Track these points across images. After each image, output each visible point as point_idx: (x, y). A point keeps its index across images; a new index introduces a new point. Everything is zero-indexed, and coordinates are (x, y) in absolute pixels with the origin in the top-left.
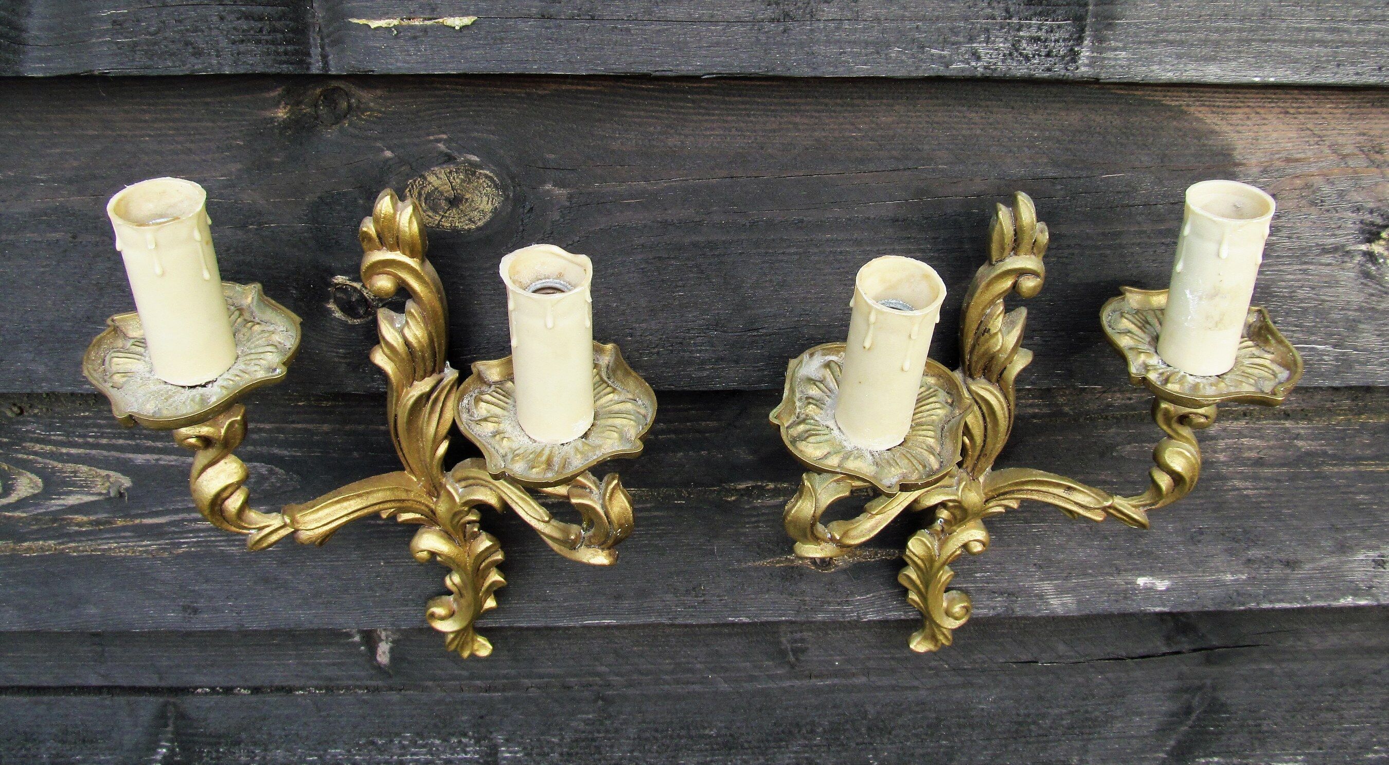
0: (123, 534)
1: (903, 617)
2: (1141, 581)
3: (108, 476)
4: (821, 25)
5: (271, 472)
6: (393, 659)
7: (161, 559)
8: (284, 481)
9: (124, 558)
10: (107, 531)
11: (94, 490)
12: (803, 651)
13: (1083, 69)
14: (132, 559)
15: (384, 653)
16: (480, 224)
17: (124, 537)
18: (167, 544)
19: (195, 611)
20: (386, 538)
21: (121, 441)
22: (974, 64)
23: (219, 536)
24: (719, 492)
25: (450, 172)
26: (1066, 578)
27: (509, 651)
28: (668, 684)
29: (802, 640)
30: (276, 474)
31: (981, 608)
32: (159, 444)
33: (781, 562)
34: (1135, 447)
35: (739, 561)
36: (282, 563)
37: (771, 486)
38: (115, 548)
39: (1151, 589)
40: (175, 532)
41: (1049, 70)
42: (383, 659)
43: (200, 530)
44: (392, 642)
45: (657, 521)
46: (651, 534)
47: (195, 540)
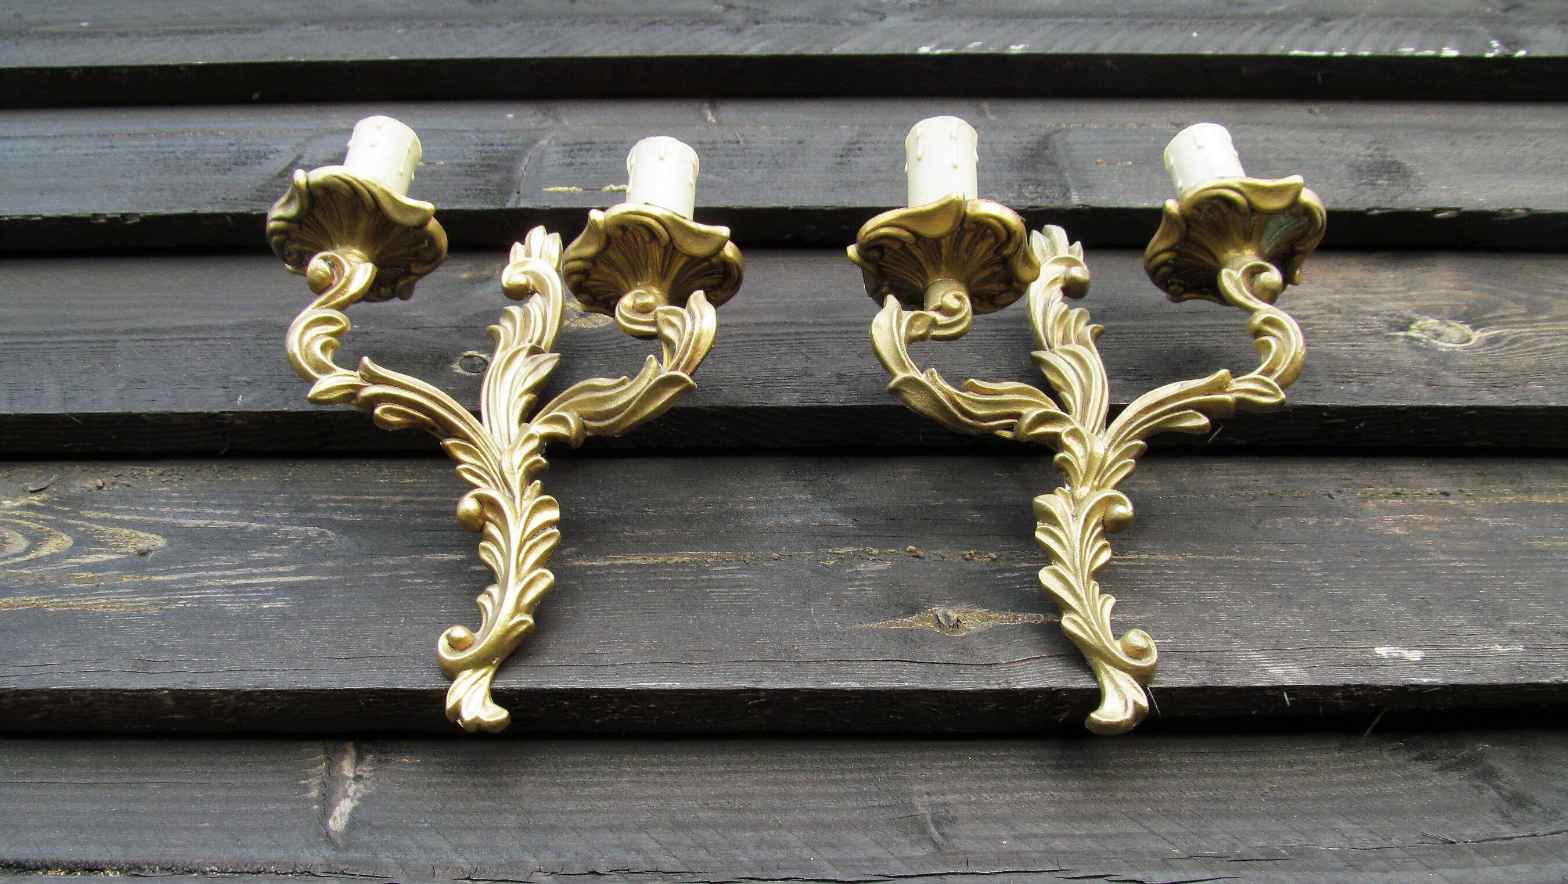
2: (1382, 651)
3: (147, 537)
6: (351, 824)
8: (330, 543)
9: (104, 614)
11: (123, 550)
12: (952, 821)
13: (1076, 202)
15: (342, 813)
23: (227, 593)
24: (815, 555)
29: (947, 805)
30: (326, 536)
32: (219, 511)
33: (896, 625)
35: (842, 623)
39: (1400, 658)
42: (337, 822)
43: (210, 587)
44: (360, 799)
45: (741, 583)
46: (735, 595)
47: (197, 596)
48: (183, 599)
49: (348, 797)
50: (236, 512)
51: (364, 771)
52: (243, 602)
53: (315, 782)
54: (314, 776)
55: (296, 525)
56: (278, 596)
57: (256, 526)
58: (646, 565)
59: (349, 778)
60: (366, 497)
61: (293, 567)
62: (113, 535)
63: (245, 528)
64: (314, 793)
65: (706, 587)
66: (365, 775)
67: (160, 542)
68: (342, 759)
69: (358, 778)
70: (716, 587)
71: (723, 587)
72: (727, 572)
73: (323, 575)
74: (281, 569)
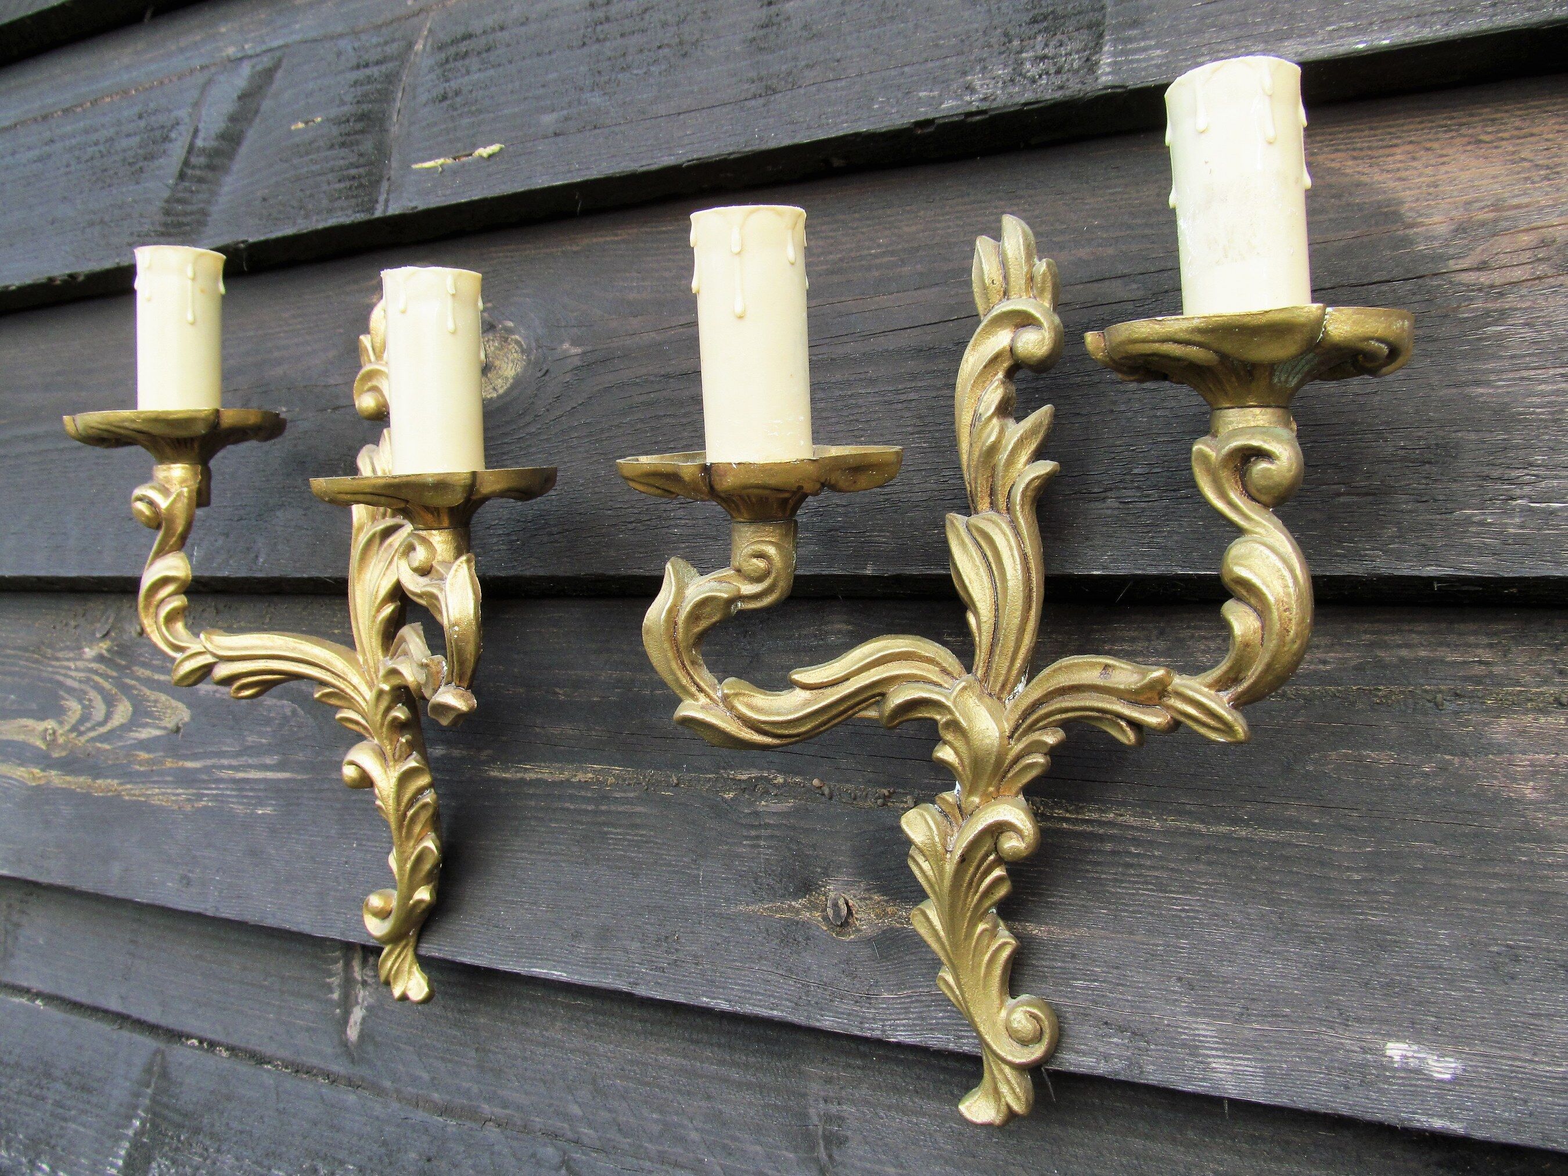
0: (166, 778)
1: (951, 1046)
2: (1396, 1050)
4: (802, 91)
5: (294, 713)
6: (362, 1036)
7: (184, 813)
8: (301, 726)
9: (159, 807)
10: (157, 773)
11: (163, 724)
12: (842, 1141)
13: (1104, 79)
14: (164, 810)
15: (356, 1023)
16: (501, 391)
17: (166, 782)
18: (193, 794)
19: (189, 883)
22: (968, 98)
24: (715, 781)
25: (488, 341)
26: (1239, 1019)
27: (477, 1050)
28: (650, 1160)
29: (841, 1119)
31: (1085, 1054)
33: (783, 911)
34: (1345, 755)
35: (727, 900)
37: (780, 780)
38: (156, 794)
39: (1417, 1071)
40: (203, 781)
41: (1061, 88)
42: (353, 1033)
43: (222, 781)
44: (367, 1009)
45: (638, 821)
46: (629, 840)
47: (214, 792)
49: (359, 1004)
51: (368, 976)
52: (244, 804)
53: (336, 982)
56: (267, 798)
58: (552, 783)
59: (358, 982)
61: (275, 759)
62: (156, 703)
64: (336, 996)
65: (605, 824)
66: (369, 981)
67: (186, 715)
68: (353, 958)
69: (364, 983)
70: (614, 826)
71: (620, 826)
72: (627, 801)
73: (297, 772)
74: (268, 761)
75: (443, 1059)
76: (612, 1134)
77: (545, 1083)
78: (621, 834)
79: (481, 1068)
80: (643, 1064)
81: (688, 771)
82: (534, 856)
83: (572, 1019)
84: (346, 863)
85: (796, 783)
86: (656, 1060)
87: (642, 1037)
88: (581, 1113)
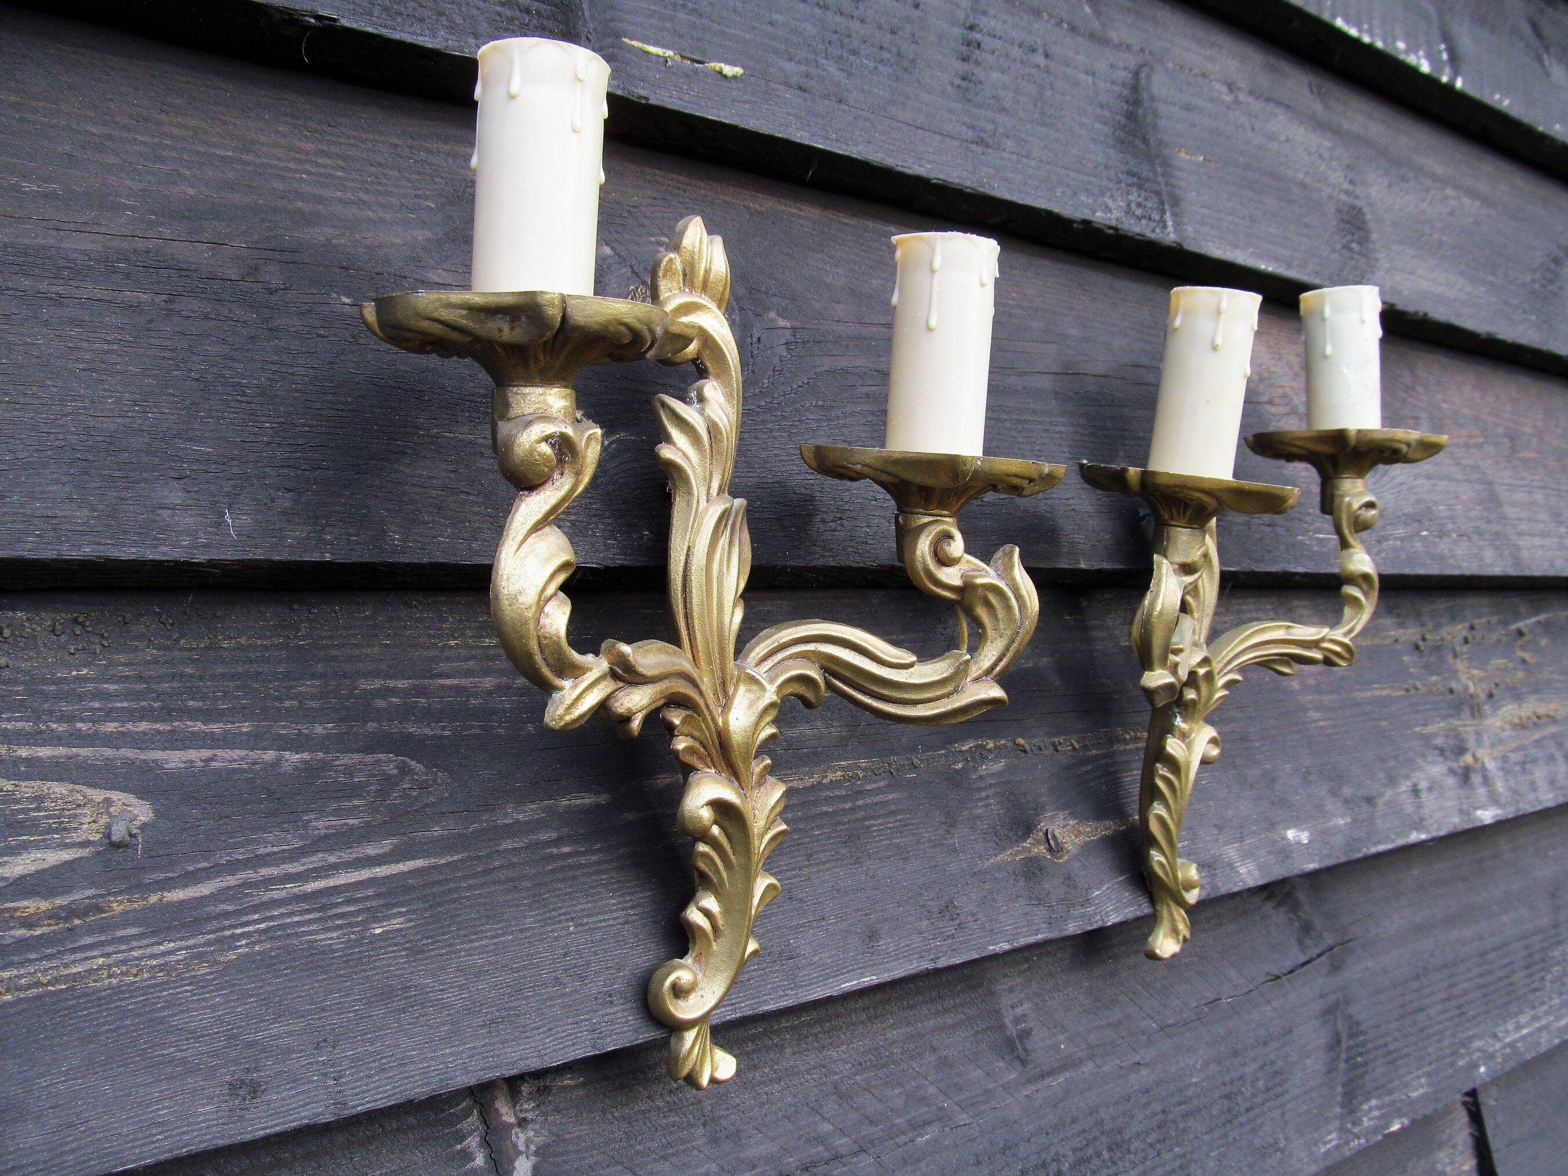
0: (120, 933)
2: (1290, 835)
3: (108, 801)
5: (404, 770)
7: (194, 981)
8: (423, 787)
9: (118, 990)
10: (90, 930)
12: (1028, 1034)
14: (132, 990)
17: (123, 940)
18: (209, 943)
19: (255, 1089)
20: (575, 878)
21: (144, 726)
22: (1109, 216)
23: (307, 911)
24: (946, 756)
26: (1241, 840)
30: (411, 772)
32: (216, 728)
33: (1020, 853)
35: (981, 857)
36: (415, 952)
37: (992, 745)
38: (100, 968)
39: (1299, 843)
40: (226, 915)
43: (274, 903)
44: (536, 1153)
45: (893, 807)
46: (891, 828)
47: (263, 926)
48: (243, 935)
49: (521, 1153)
50: (246, 727)
51: (526, 1111)
52: (339, 927)
53: (473, 1142)
54: (470, 1134)
55: (358, 751)
56: (389, 906)
57: (293, 758)
58: (805, 788)
59: (511, 1126)
60: (442, 681)
61: (387, 845)
62: (39, 799)
63: (277, 763)
65: (864, 819)
66: (529, 1116)
67: (143, 812)
68: (494, 1099)
69: (522, 1123)
70: (874, 818)
71: (879, 816)
72: (879, 791)
73: (437, 855)
74: (371, 850)
75: (664, 1158)
76: (867, 1130)
77: (789, 1118)
78: (881, 824)
79: (714, 1141)
80: (876, 1049)
81: (924, 751)
82: (806, 871)
83: (799, 1040)
84: (565, 955)
85: (1003, 745)
86: (886, 1039)
87: (869, 1024)
88: (831, 1127)
